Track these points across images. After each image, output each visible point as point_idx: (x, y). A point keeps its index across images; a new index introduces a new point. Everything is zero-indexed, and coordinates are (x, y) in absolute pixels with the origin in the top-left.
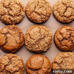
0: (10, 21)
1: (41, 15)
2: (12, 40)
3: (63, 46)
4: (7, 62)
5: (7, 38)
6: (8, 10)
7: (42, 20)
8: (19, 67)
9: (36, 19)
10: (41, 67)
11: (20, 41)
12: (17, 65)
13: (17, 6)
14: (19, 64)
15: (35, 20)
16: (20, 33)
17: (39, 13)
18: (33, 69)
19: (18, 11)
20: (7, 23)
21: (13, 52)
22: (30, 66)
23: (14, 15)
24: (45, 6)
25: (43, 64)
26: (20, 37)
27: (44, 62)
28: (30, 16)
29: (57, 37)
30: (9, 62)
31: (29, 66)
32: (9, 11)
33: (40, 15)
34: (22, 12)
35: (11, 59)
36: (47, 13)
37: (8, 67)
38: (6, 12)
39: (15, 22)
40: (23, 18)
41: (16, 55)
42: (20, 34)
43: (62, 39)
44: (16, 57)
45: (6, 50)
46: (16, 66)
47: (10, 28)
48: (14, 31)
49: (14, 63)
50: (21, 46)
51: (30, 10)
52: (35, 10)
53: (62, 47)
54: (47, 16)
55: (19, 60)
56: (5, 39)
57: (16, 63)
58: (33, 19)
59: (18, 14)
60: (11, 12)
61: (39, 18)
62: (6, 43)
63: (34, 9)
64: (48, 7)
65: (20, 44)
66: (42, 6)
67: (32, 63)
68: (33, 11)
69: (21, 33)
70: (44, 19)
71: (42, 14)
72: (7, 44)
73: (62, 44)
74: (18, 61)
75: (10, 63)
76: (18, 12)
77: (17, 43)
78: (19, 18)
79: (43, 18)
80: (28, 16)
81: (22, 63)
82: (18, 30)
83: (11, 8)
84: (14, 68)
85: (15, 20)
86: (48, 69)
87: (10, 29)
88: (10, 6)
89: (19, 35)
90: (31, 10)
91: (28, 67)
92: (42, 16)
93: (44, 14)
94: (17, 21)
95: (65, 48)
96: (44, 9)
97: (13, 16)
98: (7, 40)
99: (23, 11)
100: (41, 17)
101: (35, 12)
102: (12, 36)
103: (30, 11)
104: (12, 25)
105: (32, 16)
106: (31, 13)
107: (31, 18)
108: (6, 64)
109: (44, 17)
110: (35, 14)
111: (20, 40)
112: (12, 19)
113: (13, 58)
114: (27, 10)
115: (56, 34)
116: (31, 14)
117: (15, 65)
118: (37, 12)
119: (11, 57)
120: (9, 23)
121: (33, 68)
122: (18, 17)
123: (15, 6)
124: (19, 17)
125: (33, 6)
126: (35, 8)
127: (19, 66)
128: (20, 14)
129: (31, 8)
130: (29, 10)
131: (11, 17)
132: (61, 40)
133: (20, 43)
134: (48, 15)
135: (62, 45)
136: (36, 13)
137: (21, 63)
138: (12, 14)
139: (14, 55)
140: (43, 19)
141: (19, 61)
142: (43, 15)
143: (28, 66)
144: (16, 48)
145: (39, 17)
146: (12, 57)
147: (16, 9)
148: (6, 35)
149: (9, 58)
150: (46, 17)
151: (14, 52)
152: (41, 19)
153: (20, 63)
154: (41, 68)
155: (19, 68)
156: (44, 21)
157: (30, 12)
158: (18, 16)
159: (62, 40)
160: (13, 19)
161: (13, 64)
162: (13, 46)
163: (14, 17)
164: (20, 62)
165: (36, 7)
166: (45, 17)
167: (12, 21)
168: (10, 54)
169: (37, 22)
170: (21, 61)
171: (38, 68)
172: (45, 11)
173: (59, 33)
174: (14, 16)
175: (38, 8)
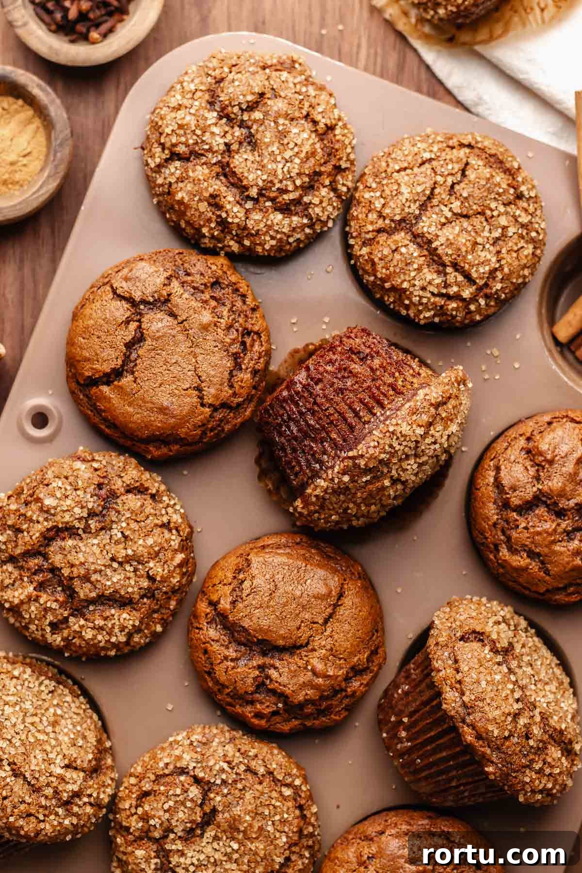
0: (209, 220)
1: (449, 270)
2: (175, 369)
3: (513, 551)
4: (77, 510)
5: (139, 339)
6: (229, 137)
7: (441, 311)
8: (151, 579)
9: (405, 285)
10: (303, 640)
11: (227, 392)
12: (135, 559)
13: (305, 135)
14: (157, 554)
15: (393, 289)
16: (249, 334)
17: (440, 251)
18: (245, 630)
19: (299, 174)
20: (183, 224)
21: (155, 452)
22: (228, 606)
23: (254, 192)
24: (503, 221)
25: (326, 621)
26: (238, 366)
27: (341, 611)
28: (365, 250)
29: (498, 469)
30: (92, 514)
31: (225, 604)
32: (235, 147)
33: (444, 265)
34: (324, 192)
35: (113, 495)
36: (499, 275)
37: (70, 543)
38: (210, 150)
39: (247, 243)
40: (316, 238)
41: (163, 487)
42: (243, 343)
43: (529, 497)
44: (153, 496)
45: (105, 420)
46: (128, 560)
47: (188, 274)
48: (213, 303)
49: (126, 537)
50: (227, 427)
51: (384, 205)
52: (418, 218)
53: (504, 552)
54: (487, 297)
55: (166, 526)
56: (128, 338)
57: (142, 545)
58: (383, 280)
59: (292, 196)
60: (243, 161)
61: (423, 289)
62: (118, 373)
63: (414, 209)
64: (522, 237)
65: (219, 415)
66: (482, 213)
67: (253, 591)
68: (403, 220)
69: (258, 334)
70: (457, 309)
71: (455, 266)
72: (127, 380)
73: (514, 534)
74: (157, 531)
75: (93, 524)
76: (298, 182)
77: (201, 398)
78: (286, 230)
79: (457, 297)
80: (352, 242)
81: (180, 557)
82: (239, 304)
83: (258, 136)
84: (109, 572)
85: (250, 224)
86: (353, 668)
87: (183, 284)
88: (257, 115)
89: (236, 348)
90: (387, 211)
91: (213, 604)
92: (451, 279)
93: (474, 275)
94: (262, 245)
95: (526, 569)
96: (486, 234)
97: (249, 198)
98: (134, 356)
99: (334, 190)
100: (447, 285)
101: (415, 236)
102: (181, 337)
103: (381, 215)
104: (211, 260)
105: (386, 251)
106: (379, 231)
107: (368, 267)
108: (67, 518)
109: (466, 294)
110: (412, 247)
111: (231, 386)
112: (235, 212)
113: (133, 501)
114: (367, 195)
115: (500, 445)
116: (382, 238)
117: (123, 553)
118: (430, 242)
119: (118, 485)
120: (198, 230)
121: (246, 623)
122: (279, 216)
123: (295, 130)
124: (286, 221)
125: (419, 189)
126: (423, 207)
127: (157, 569)
128: (306, 199)
129: (399, 193)
130: (378, 205)
131: (229, 197)
132: (515, 501)
133: (224, 405)
134: (499, 286)
135: (509, 538)
136: (420, 246)
137: (176, 551)
138: (251, 177)
139: (147, 475)
140: (454, 305)
141: (167, 535)
142: (460, 278)
143: (214, 598)
144: (182, 432)
145: (429, 277)
146: (128, 491)
147: (288, 154)
148: (141, 314)
149: (100, 486)
150: (482, 302)
151: (157, 453)
152: (440, 301)
153: (169, 554)
154: (301, 646)
155: (145, 584)
156: (454, 317)
157: (380, 223)
158: (285, 209)
159: (527, 507)
160: (241, 215)
161: (117, 542)
162: (163, 410)
163: (249, 205)
164: (168, 541)
165: (435, 202)
166: (474, 299)
167: (223, 224)
168: (118, 461)
169: (404, 312)
170: (175, 543)
171: (281, 642)
172: (487, 255)
173: (522, 442)
174: (256, 201)
175: (449, 215)
